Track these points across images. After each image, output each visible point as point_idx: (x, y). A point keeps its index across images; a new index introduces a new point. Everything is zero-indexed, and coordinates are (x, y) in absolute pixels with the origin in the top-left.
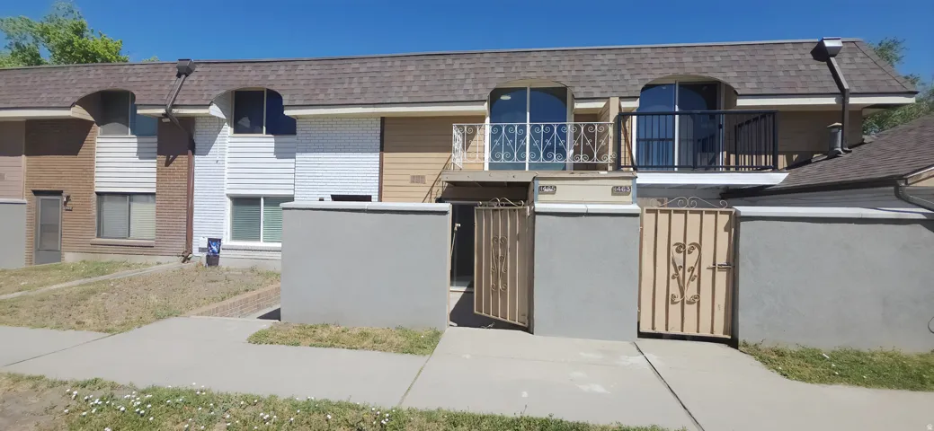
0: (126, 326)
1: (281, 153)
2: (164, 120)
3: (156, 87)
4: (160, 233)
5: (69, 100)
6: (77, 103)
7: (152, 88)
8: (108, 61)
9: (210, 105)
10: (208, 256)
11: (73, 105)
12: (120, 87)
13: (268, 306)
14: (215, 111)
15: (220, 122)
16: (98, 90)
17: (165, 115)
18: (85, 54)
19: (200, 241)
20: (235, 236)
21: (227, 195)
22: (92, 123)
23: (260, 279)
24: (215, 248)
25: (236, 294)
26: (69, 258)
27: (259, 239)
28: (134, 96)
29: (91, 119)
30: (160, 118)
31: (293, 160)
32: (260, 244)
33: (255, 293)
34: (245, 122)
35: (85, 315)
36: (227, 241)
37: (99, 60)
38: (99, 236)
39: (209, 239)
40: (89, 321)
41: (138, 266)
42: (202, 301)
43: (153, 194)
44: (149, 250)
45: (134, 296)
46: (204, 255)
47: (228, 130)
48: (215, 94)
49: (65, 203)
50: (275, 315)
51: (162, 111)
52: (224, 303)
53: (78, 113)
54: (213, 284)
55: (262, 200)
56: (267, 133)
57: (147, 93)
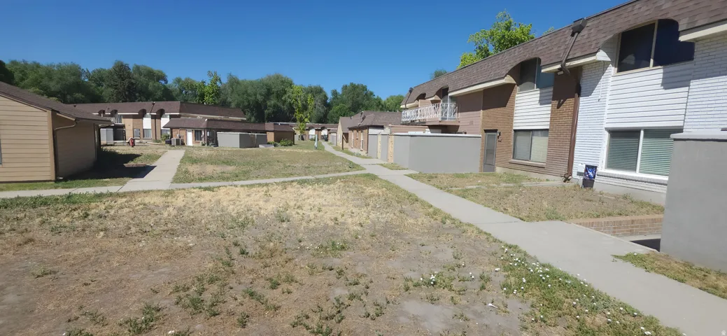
0: (529, 218)
1: (668, 84)
2: (559, 73)
3: (555, 49)
4: (550, 158)
5: (505, 72)
6: (508, 74)
7: (552, 51)
8: (522, 41)
9: (597, 52)
10: (584, 180)
11: (506, 76)
12: (532, 56)
13: (641, 234)
14: (602, 56)
15: (604, 66)
16: (519, 62)
17: (560, 70)
18: (510, 41)
19: (579, 167)
20: (610, 165)
21: (606, 128)
22: (515, 85)
23: (633, 207)
24: (591, 173)
25: (610, 215)
26: (499, 170)
27: (634, 169)
28: (540, 60)
29: (514, 82)
30: (555, 73)
31: (686, 89)
32: (637, 174)
33: (629, 218)
34: (631, 59)
35: (508, 205)
36: (602, 169)
37: (518, 43)
38: (513, 158)
39: (587, 166)
40: (510, 210)
41: (534, 180)
42: (580, 215)
43: (547, 130)
44: (542, 170)
45: (533, 199)
46: (581, 178)
47: (612, 70)
48: (602, 41)
49: (498, 137)
50: (655, 244)
51: (559, 66)
52: (598, 220)
53: (509, 80)
54: (589, 203)
55: (642, 132)
56: (654, 65)
57: (548, 56)
